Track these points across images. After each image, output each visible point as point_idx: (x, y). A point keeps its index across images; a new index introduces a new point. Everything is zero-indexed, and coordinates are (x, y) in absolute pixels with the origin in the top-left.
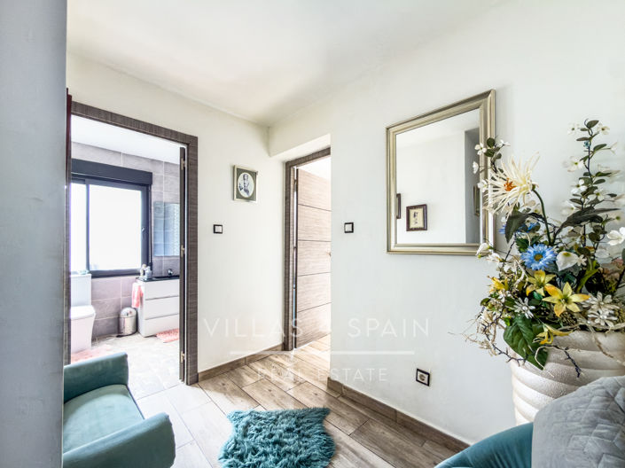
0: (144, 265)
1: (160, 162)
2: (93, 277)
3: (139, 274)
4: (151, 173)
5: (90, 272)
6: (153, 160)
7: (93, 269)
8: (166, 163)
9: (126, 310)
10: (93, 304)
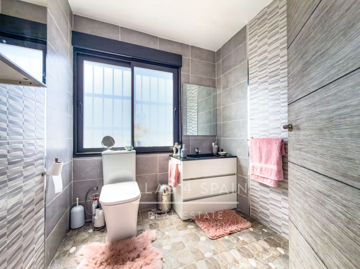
0: (176, 143)
1: (187, 46)
2: (137, 153)
3: (172, 151)
4: (181, 56)
5: (135, 149)
6: (182, 44)
7: (137, 145)
8: (192, 47)
9: (163, 187)
10: (137, 180)
